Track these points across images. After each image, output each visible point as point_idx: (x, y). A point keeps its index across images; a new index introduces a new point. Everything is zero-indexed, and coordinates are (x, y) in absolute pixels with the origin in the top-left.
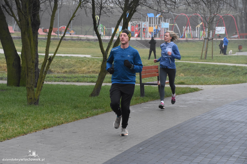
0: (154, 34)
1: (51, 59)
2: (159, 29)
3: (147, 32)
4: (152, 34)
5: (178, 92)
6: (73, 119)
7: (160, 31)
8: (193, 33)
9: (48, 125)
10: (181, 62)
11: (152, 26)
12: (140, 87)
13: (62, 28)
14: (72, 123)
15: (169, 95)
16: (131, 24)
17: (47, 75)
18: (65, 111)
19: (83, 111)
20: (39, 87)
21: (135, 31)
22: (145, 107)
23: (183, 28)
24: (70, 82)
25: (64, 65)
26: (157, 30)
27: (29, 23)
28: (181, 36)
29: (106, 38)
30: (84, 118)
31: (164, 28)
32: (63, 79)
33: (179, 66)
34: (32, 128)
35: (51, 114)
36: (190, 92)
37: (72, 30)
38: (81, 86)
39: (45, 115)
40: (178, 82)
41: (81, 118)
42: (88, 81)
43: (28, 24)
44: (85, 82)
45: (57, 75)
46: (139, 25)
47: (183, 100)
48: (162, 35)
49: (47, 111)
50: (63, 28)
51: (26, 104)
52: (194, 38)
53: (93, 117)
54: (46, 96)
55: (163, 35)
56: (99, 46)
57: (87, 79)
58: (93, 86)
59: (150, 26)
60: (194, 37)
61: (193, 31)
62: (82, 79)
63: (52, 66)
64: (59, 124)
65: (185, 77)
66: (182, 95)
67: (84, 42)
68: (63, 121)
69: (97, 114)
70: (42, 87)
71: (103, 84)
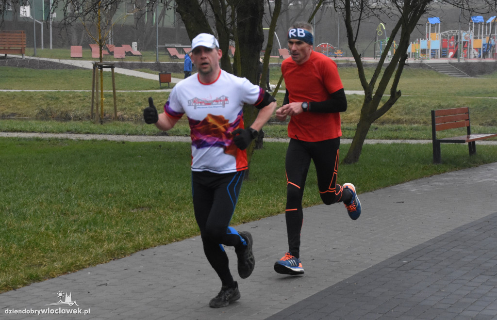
7: (494, 46)
12: (432, 147)
41: (315, 204)
48: (496, 54)
64: (271, 215)
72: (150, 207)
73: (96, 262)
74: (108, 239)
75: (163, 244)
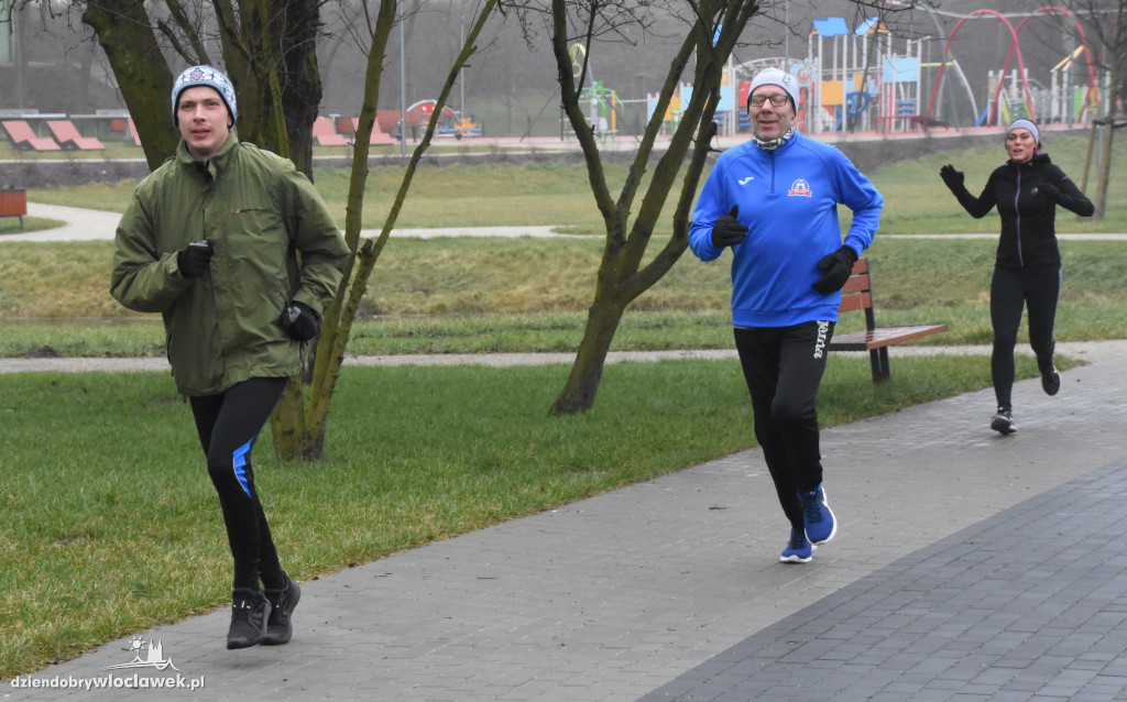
0: (848, 113)
1: (370, 253)
2: (872, 89)
3: (813, 107)
4: (839, 116)
5: (968, 379)
6: (477, 518)
7: (877, 98)
8: (1039, 98)
9: (367, 548)
10: (979, 240)
11: (840, 77)
13: (420, 108)
14: (476, 535)
15: (924, 394)
16: (737, 73)
17: (356, 327)
18: (440, 484)
19: (524, 479)
20: (323, 381)
23: (987, 79)
24: (460, 353)
25: (431, 279)
26: (861, 94)
27: (274, 93)
28: (980, 116)
29: (617, 144)
30: (525, 515)
31: (898, 84)
32: (430, 340)
33: (968, 260)
34: (299, 564)
35: (379, 497)
36: (1025, 378)
37: (466, 116)
38: (513, 370)
39: (354, 506)
40: (966, 331)
41: (514, 515)
42: (543, 346)
43: (269, 101)
44: (529, 350)
45: (401, 324)
48: (885, 119)
49: (359, 487)
50: (424, 109)
51: (270, 456)
52: (1043, 121)
53: (569, 506)
54: (357, 421)
55: (893, 114)
56: (589, 185)
57: (538, 336)
58: (565, 365)
59: (827, 78)
60: (1044, 116)
61: (1040, 89)
62: (514, 337)
63: (381, 286)
64: (414, 544)
66: (983, 391)
67: (521, 168)
68: (435, 530)
69: (586, 494)
70: (336, 377)
71: (611, 358)
72: (92, 535)
73: (13, 669)
74: (23, 616)
75: (166, 622)
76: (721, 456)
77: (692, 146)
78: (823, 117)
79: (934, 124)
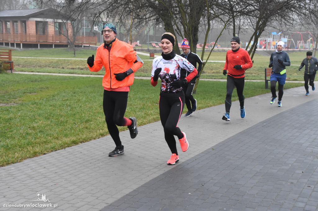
3: (271, 45)
4: (275, 46)
6: (218, 103)
11: (275, 41)
12: (265, 83)
14: (218, 106)
16: (260, 39)
18: (213, 98)
21: (262, 44)
22: (268, 96)
23: (297, 42)
24: (216, 79)
25: (213, 68)
27: (191, 40)
28: (296, 47)
32: (212, 77)
35: (204, 100)
37: (219, 44)
39: (200, 101)
40: (293, 79)
45: (208, 74)
46: (266, 40)
47: (296, 92)
50: (213, 43)
54: (201, 88)
59: (273, 41)
60: (305, 48)
61: (305, 44)
63: (205, 69)
64: (209, 107)
65: (298, 76)
68: (212, 105)
70: (198, 82)
73: (149, 122)
74: (151, 115)
76: (255, 96)
77: (253, 50)
78: (272, 47)
79: (289, 48)
